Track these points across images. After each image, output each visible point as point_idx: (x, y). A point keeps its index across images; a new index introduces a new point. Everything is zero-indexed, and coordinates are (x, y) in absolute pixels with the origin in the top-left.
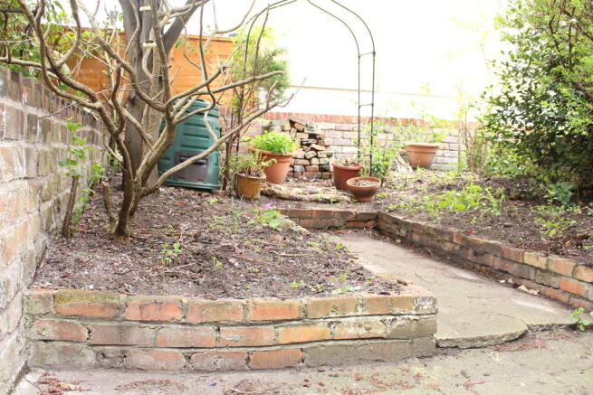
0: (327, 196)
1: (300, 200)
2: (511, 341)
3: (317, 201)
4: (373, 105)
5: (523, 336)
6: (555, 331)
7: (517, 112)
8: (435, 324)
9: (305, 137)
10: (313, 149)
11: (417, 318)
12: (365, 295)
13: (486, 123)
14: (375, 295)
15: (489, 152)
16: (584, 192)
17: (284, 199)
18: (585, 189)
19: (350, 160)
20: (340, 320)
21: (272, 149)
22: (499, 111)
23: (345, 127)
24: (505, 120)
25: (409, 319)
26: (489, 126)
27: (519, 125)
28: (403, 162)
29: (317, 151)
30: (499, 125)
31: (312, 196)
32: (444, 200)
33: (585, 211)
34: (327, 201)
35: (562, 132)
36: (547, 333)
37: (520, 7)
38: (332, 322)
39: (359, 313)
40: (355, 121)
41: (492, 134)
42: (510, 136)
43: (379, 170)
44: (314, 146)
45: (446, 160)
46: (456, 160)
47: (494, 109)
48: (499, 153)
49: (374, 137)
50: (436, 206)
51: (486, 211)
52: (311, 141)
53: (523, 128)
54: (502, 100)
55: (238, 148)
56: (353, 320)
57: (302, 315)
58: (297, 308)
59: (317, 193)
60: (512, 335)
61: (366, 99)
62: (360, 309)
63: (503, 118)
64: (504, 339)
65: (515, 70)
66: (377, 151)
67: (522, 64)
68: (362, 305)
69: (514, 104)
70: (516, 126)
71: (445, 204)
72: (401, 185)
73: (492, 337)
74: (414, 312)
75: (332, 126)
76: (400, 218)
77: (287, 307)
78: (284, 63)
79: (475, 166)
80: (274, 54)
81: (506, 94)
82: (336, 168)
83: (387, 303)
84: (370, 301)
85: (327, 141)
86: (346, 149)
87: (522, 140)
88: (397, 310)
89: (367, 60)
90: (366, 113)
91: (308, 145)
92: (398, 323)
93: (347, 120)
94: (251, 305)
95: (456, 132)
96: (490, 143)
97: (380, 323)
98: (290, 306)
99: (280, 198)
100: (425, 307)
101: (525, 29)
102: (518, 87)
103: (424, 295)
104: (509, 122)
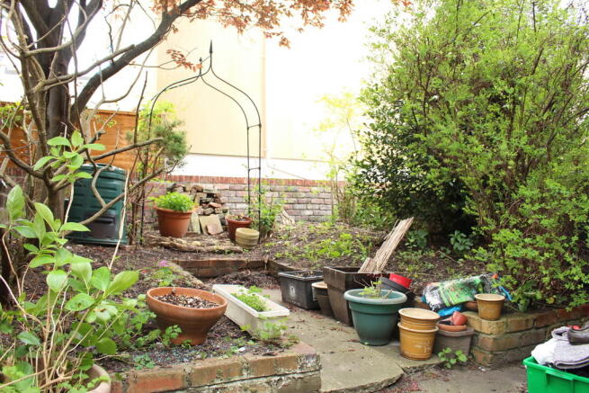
0: (222, 248)
1: (199, 251)
2: (389, 386)
3: (213, 252)
4: (260, 168)
5: (400, 380)
6: (426, 371)
7: (378, 173)
8: (319, 380)
9: (204, 196)
10: (211, 206)
11: (301, 376)
12: (250, 357)
13: (354, 182)
14: (260, 357)
15: (357, 205)
16: (434, 237)
17: (184, 252)
18: (434, 234)
19: (242, 215)
20: (226, 386)
21: (174, 207)
22: (363, 172)
23: (238, 187)
24: (369, 179)
25: (294, 378)
26: (356, 185)
27: (381, 184)
28: (287, 215)
29: (214, 208)
30: (365, 183)
31: (210, 248)
32: (322, 248)
33: (438, 255)
34: (221, 252)
35: (414, 189)
36: (420, 373)
37: (377, 89)
38: (217, 389)
39: (245, 377)
40: (246, 182)
41: (360, 192)
42: (373, 192)
43: (266, 223)
44: (211, 203)
45: (322, 212)
46: (329, 213)
47: (360, 171)
48: (364, 206)
49: (262, 196)
50: (315, 254)
51: (357, 257)
52: (209, 199)
53: (384, 186)
54: (365, 163)
55: (143, 207)
56: (239, 384)
57: (186, 384)
58: (180, 377)
59: (214, 245)
60: (390, 380)
61: (254, 163)
62: (245, 373)
63: (367, 178)
64: (383, 386)
65: (376, 138)
66: (265, 207)
67: (381, 134)
68: (247, 369)
69: (376, 167)
70: (378, 184)
71: (322, 252)
72: (285, 235)
73: (372, 385)
74: (298, 371)
75: (227, 186)
76: (285, 265)
77: (169, 377)
78: (183, 133)
79: (346, 217)
80: (173, 126)
81: (369, 158)
82: (230, 222)
83: (271, 363)
84: (255, 364)
85: (223, 199)
86: (239, 206)
87: (384, 196)
88: (282, 370)
89: (254, 132)
90: (254, 175)
91: (207, 203)
92: (283, 383)
93: (239, 181)
94: (132, 378)
95: (329, 189)
96: (357, 198)
97: (267, 385)
98: (173, 376)
99: (180, 251)
100: (309, 365)
101: (381, 106)
102: (378, 152)
103: (307, 353)
104: (373, 182)
